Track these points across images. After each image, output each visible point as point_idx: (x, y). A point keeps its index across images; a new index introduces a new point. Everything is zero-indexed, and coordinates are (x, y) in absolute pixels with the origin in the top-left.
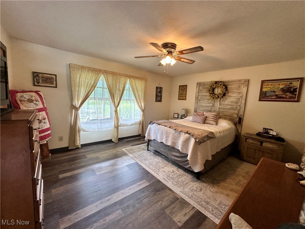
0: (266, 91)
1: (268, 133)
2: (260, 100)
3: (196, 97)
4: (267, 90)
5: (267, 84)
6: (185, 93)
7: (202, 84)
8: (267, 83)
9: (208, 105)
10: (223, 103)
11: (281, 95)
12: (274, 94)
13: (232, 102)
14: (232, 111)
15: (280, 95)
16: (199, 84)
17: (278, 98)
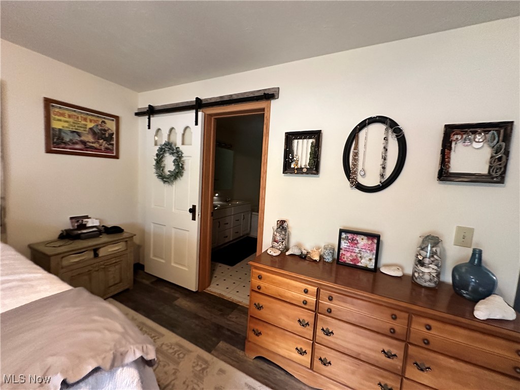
0: (60, 130)
2: (49, 150)
4: (63, 127)
5: (61, 111)
8: (60, 108)
11: (93, 143)
12: (77, 138)
15: (90, 142)
17: (86, 148)
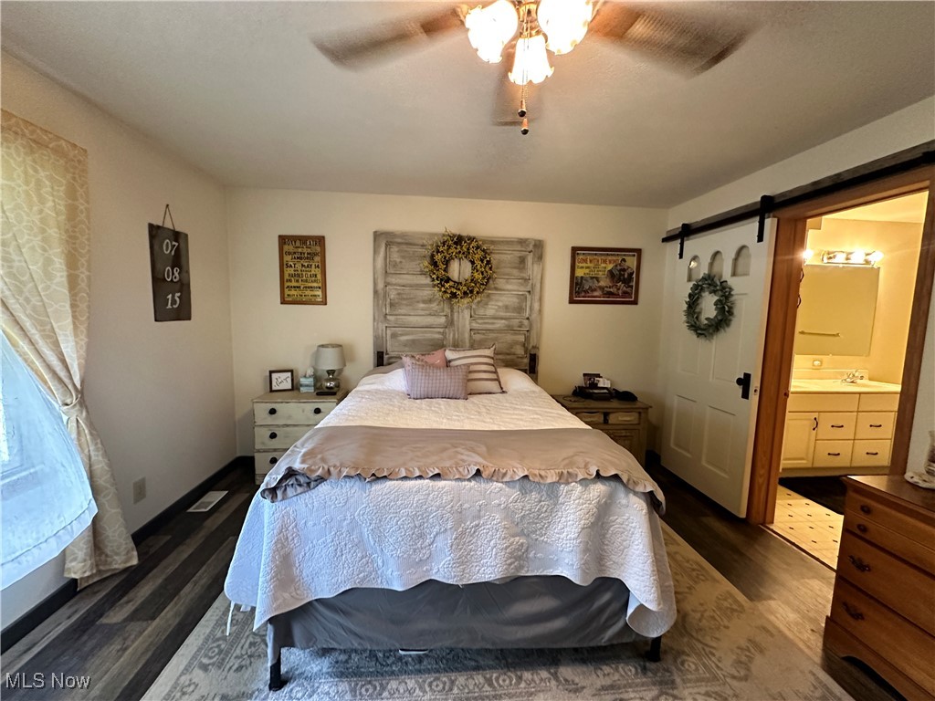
1: (594, 386)
2: (572, 301)
3: (376, 292)
5: (584, 257)
6: (318, 272)
7: (399, 240)
8: (583, 254)
9: (430, 320)
10: (481, 312)
13: (506, 307)
14: (509, 338)
15: (607, 287)
16: (384, 239)
